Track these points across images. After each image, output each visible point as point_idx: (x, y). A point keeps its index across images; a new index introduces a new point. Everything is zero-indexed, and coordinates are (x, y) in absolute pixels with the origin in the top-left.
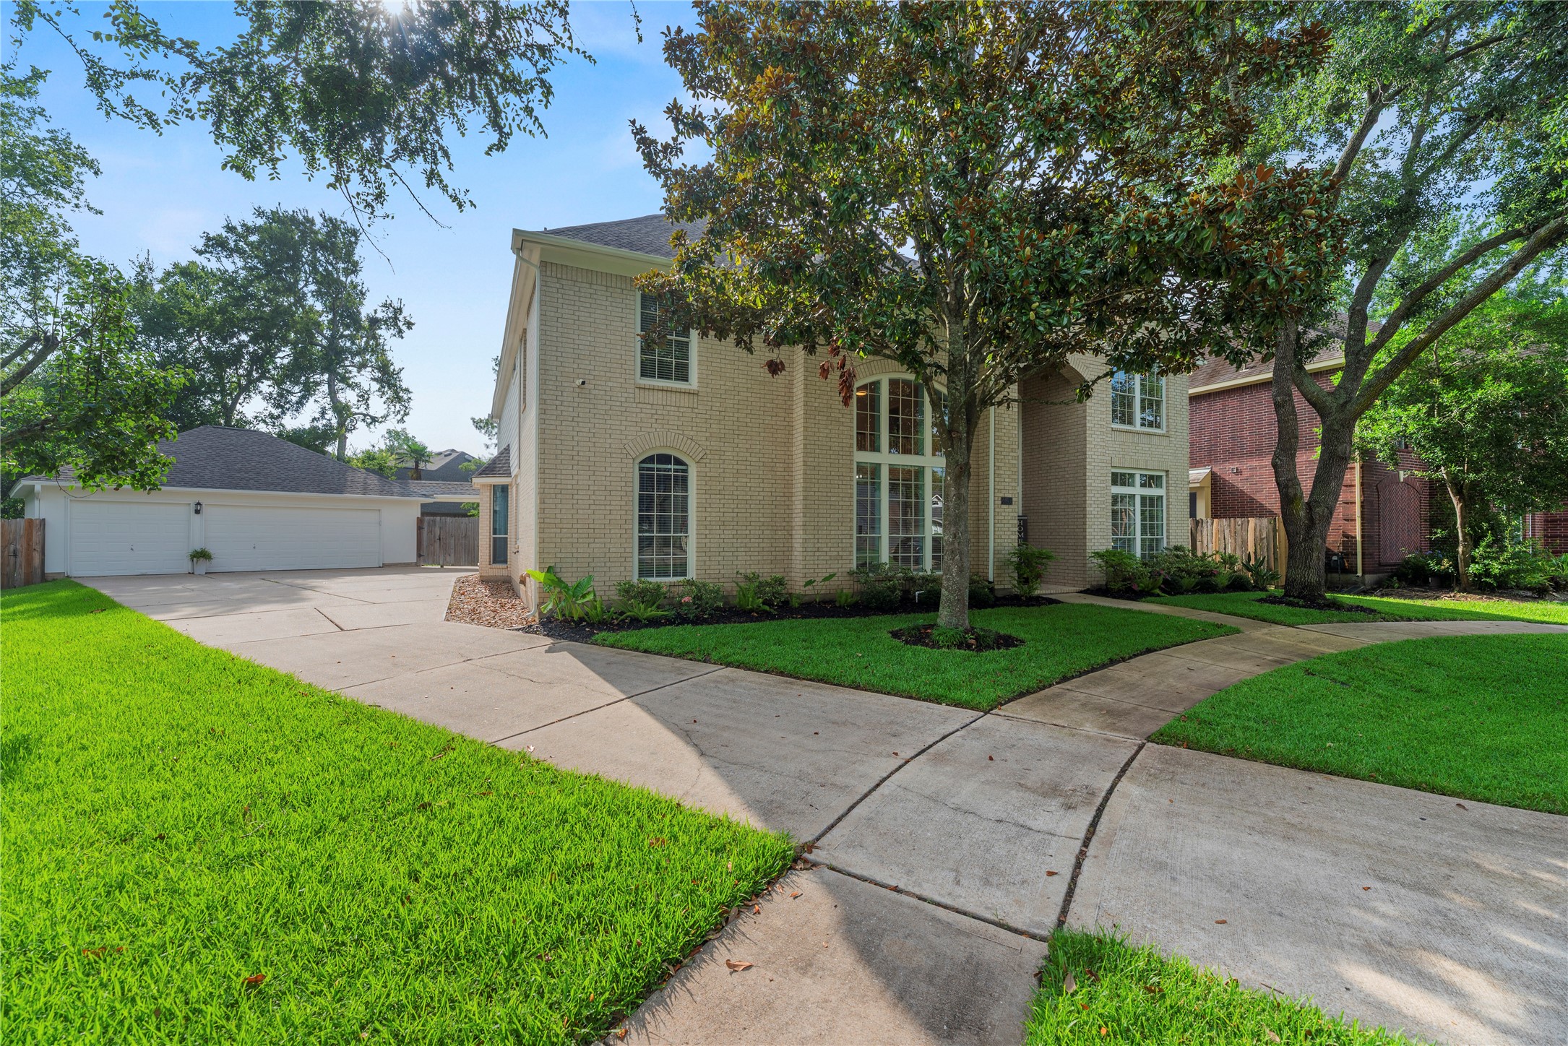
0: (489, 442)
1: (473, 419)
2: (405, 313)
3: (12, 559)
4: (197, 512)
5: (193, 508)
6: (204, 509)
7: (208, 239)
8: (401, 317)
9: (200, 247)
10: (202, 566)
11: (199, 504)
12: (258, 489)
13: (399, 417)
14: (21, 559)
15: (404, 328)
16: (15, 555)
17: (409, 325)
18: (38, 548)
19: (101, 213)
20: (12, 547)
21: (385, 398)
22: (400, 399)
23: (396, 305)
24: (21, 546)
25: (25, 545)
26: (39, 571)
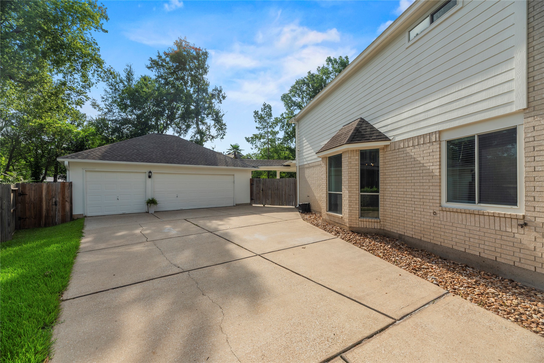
0: (252, 147)
1: (246, 138)
2: (223, 93)
3: (54, 206)
4: (150, 177)
5: (147, 174)
6: (153, 176)
7: (152, 61)
8: (221, 94)
9: (149, 65)
10: (153, 209)
11: (150, 172)
12: (179, 163)
13: (221, 136)
14: (59, 207)
15: (222, 99)
16: (56, 205)
17: (224, 97)
18: (68, 200)
19: (107, 32)
20: (54, 200)
21: (216, 129)
22: (222, 129)
23: (219, 89)
24: (59, 199)
25: (61, 198)
26: (69, 214)
